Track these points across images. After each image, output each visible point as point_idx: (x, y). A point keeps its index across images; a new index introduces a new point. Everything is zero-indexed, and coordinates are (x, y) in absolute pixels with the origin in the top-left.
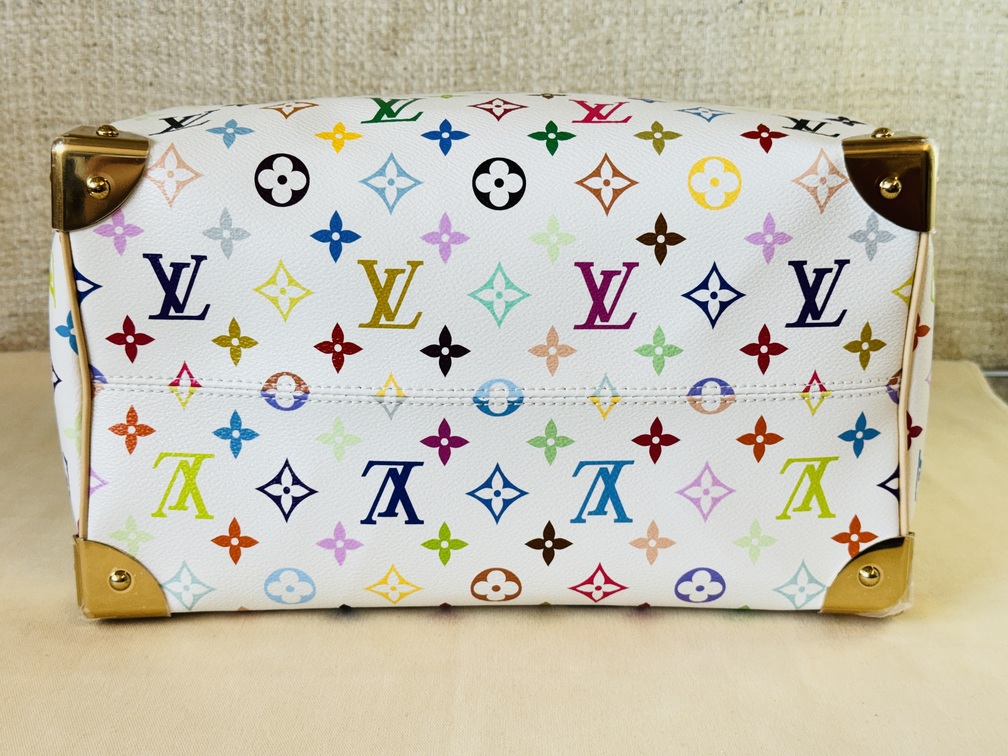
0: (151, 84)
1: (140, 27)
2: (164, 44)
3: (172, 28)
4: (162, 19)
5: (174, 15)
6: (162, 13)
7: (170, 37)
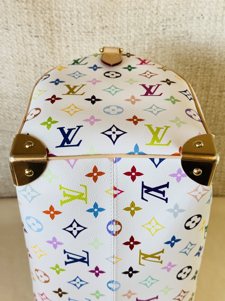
0: (16, 119)
1: (10, 102)
2: (19, 107)
3: (22, 103)
4: (17, 100)
5: (22, 99)
6: (17, 98)
7: (22, 105)
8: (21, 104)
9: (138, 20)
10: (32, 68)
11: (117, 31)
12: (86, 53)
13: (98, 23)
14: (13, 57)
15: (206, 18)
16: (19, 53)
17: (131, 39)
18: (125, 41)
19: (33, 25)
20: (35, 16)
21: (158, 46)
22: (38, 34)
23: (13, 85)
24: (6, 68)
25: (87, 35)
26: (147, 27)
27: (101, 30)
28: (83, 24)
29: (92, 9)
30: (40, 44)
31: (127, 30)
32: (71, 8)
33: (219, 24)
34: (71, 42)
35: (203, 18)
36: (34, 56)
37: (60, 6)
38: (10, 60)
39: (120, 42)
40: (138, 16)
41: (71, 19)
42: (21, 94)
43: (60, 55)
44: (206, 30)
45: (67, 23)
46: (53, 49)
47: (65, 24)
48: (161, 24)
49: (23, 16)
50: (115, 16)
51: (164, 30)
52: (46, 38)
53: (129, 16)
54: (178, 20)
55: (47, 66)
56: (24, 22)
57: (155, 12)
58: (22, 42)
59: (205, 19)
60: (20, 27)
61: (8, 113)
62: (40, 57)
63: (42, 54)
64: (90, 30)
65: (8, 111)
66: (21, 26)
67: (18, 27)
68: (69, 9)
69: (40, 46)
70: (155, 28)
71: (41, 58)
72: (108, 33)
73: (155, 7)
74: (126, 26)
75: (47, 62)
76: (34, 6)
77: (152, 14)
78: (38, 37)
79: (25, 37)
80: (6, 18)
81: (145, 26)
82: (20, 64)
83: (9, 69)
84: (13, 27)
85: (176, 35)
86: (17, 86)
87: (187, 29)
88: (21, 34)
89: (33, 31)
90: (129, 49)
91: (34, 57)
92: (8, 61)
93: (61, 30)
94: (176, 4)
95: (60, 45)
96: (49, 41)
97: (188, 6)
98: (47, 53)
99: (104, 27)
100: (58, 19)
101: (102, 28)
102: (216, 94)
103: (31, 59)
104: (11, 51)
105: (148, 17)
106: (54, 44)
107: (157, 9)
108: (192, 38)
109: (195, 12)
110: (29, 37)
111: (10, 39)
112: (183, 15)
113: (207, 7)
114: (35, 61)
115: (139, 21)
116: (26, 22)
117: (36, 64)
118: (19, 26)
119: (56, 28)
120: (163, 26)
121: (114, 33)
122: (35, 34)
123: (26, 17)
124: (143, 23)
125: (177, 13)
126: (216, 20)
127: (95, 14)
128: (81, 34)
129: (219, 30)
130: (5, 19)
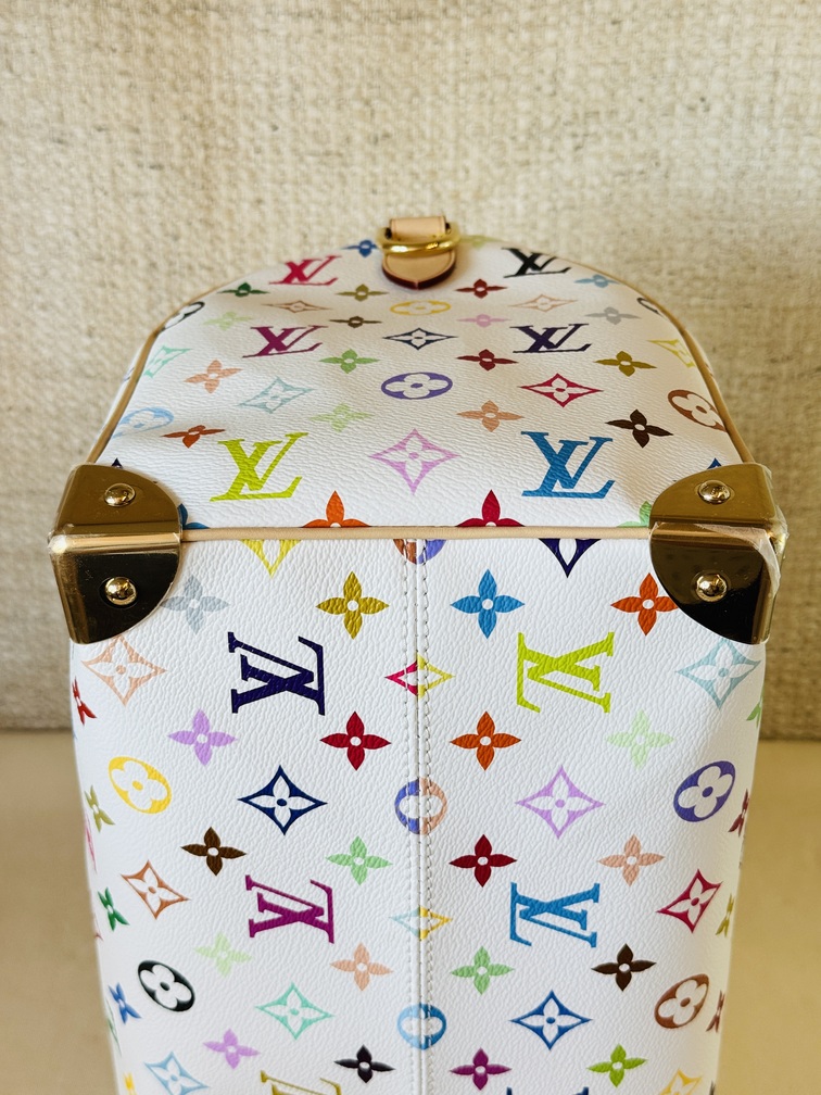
8: (99, 396)
9: (492, 114)
10: (141, 274)
11: (421, 150)
12: (319, 223)
13: (359, 124)
14: (77, 234)
15: (717, 109)
16: (99, 224)
17: (467, 178)
18: (450, 185)
19: (147, 126)
20: (153, 99)
21: (560, 205)
22: (161, 160)
23: (75, 331)
24: (54, 273)
25: (321, 163)
26: (522, 139)
27: (368, 148)
28: (311, 127)
29: (340, 76)
30: (167, 192)
31: (457, 148)
32: (273, 72)
33: (762, 131)
34: (269, 185)
35: (707, 109)
36: (148, 231)
37: (236, 68)
38: (67, 247)
39: (432, 189)
40: (492, 102)
41: (270, 109)
42: (100, 363)
43: (231, 230)
44: (717, 151)
45: (258, 124)
46: (208, 208)
47: (252, 126)
48: (569, 129)
49: (114, 98)
50: (416, 101)
51: (577, 148)
52: (188, 173)
53: (461, 102)
54: (623, 116)
55: (190, 268)
56: (118, 117)
57: (548, 89)
58: (107, 186)
59: (713, 112)
60: (104, 133)
61: (58, 432)
62: (167, 235)
63: (174, 225)
64: (332, 147)
65: (55, 424)
66: (107, 129)
67: (97, 133)
68: (263, 77)
69: (169, 200)
70: (547, 142)
71: (169, 240)
72: (393, 158)
73: (548, 71)
74: (451, 134)
75: (189, 254)
76: (151, 65)
77: (536, 94)
78: (159, 167)
79: (118, 170)
80: (59, 105)
81: (514, 134)
82: (100, 259)
83: (64, 276)
84: (80, 133)
85: (618, 167)
86: (90, 334)
87: (655, 145)
88: (105, 157)
89: (145, 148)
90: (464, 212)
91: (147, 236)
92: (60, 248)
93: (237, 146)
94: (615, 62)
95: (234, 196)
96: (199, 181)
97: (655, 69)
98: (190, 224)
99: (380, 137)
100: (226, 111)
101: (372, 139)
102: (759, 370)
103: (137, 242)
104: (72, 216)
105: (524, 105)
106: (214, 194)
107: (554, 80)
108: (673, 175)
109: (679, 88)
110: (131, 168)
111: (71, 176)
112: (641, 100)
113: (720, 71)
114: (150, 249)
115: (494, 120)
116: (124, 117)
117: (154, 258)
118: (100, 130)
119: (221, 141)
120: (574, 135)
121: (410, 157)
122: (151, 160)
123: (124, 101)
124: (509, 127)
125: (621, 92)
126: (750, 116)
127: (349, 93)
128: (301, 160)
129: (762, 148)
130: (55, 109)
